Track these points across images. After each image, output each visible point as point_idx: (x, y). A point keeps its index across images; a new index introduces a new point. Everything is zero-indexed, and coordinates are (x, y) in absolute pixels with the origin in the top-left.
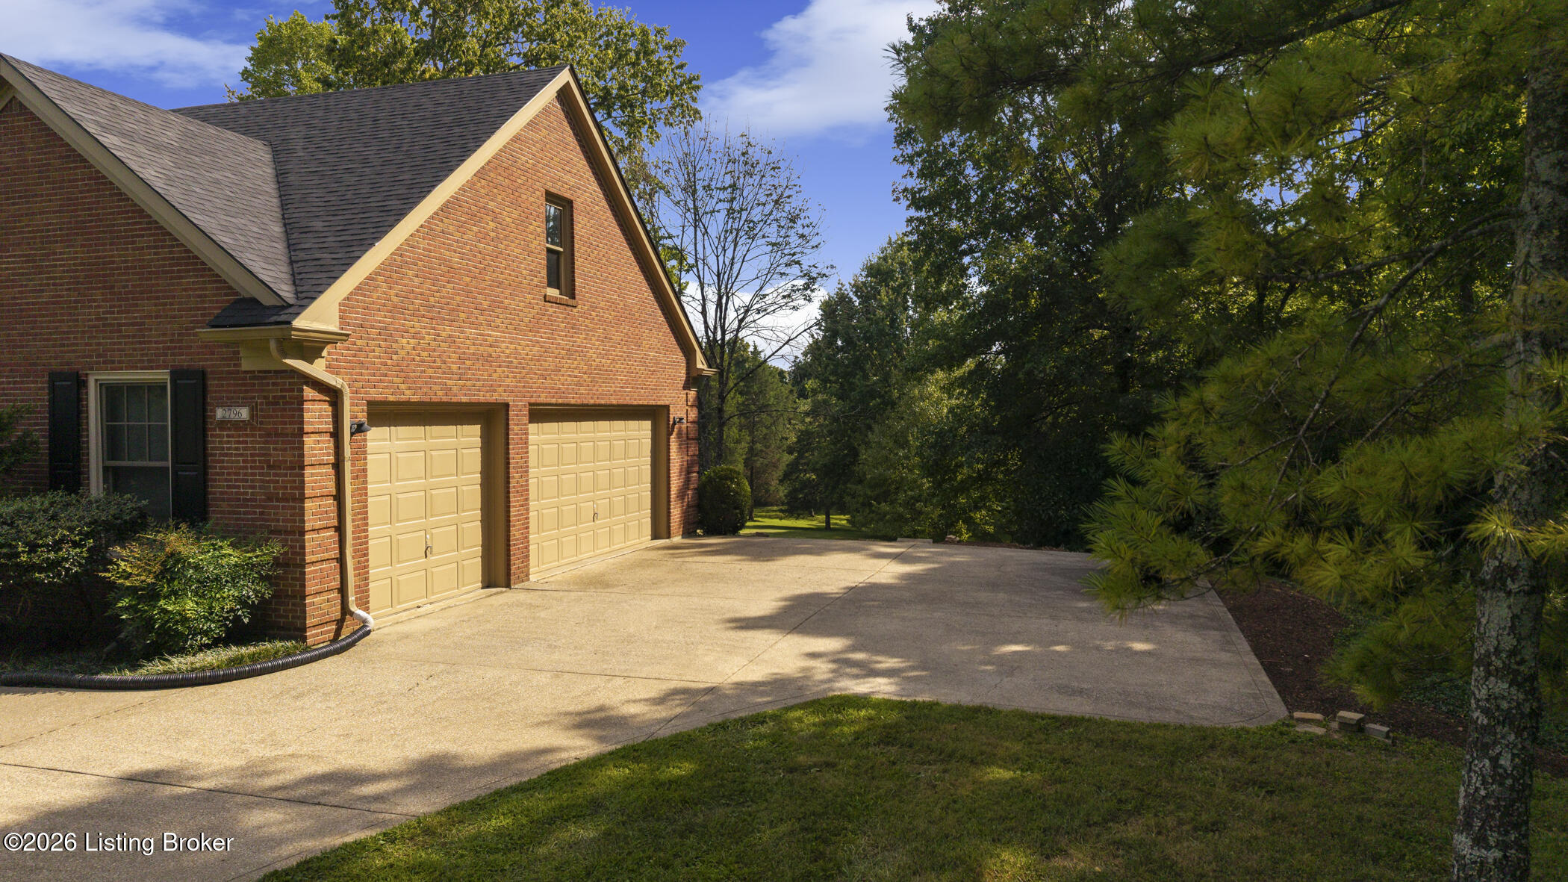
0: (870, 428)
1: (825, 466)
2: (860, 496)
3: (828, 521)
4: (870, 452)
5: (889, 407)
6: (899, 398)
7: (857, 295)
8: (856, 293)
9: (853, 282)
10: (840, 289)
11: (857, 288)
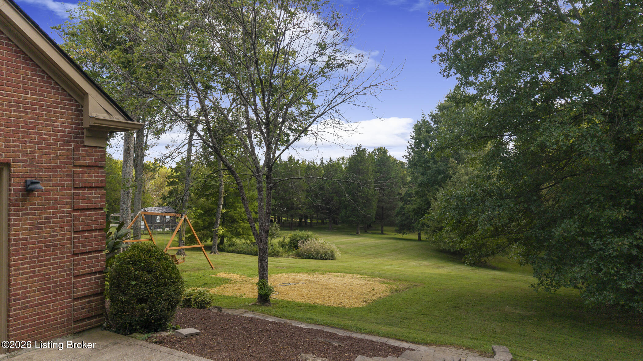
0: (437, 190)
1: (414, 209)
2: (431, 227)
3: (419, 237)
4: (436, 203)
5: (448, 179)
6: (453, 174)
7: (432, 120)
8: (432, 119)
9: (430, 114)
10: (423, 117)
11: (434, 117)
